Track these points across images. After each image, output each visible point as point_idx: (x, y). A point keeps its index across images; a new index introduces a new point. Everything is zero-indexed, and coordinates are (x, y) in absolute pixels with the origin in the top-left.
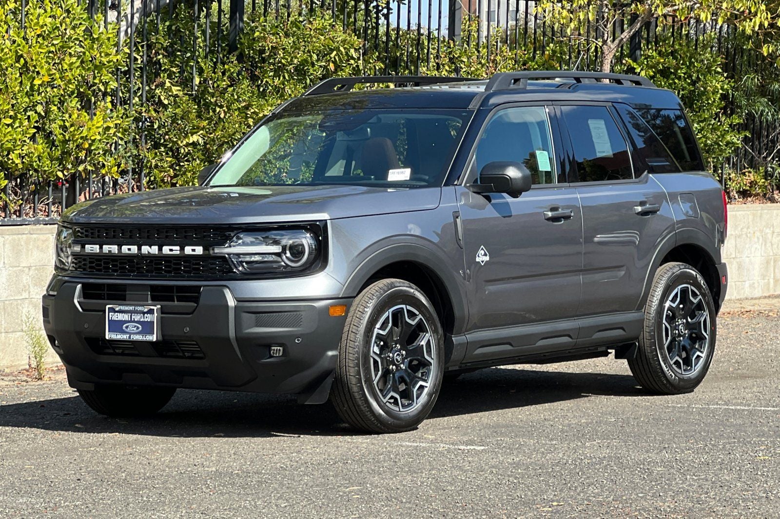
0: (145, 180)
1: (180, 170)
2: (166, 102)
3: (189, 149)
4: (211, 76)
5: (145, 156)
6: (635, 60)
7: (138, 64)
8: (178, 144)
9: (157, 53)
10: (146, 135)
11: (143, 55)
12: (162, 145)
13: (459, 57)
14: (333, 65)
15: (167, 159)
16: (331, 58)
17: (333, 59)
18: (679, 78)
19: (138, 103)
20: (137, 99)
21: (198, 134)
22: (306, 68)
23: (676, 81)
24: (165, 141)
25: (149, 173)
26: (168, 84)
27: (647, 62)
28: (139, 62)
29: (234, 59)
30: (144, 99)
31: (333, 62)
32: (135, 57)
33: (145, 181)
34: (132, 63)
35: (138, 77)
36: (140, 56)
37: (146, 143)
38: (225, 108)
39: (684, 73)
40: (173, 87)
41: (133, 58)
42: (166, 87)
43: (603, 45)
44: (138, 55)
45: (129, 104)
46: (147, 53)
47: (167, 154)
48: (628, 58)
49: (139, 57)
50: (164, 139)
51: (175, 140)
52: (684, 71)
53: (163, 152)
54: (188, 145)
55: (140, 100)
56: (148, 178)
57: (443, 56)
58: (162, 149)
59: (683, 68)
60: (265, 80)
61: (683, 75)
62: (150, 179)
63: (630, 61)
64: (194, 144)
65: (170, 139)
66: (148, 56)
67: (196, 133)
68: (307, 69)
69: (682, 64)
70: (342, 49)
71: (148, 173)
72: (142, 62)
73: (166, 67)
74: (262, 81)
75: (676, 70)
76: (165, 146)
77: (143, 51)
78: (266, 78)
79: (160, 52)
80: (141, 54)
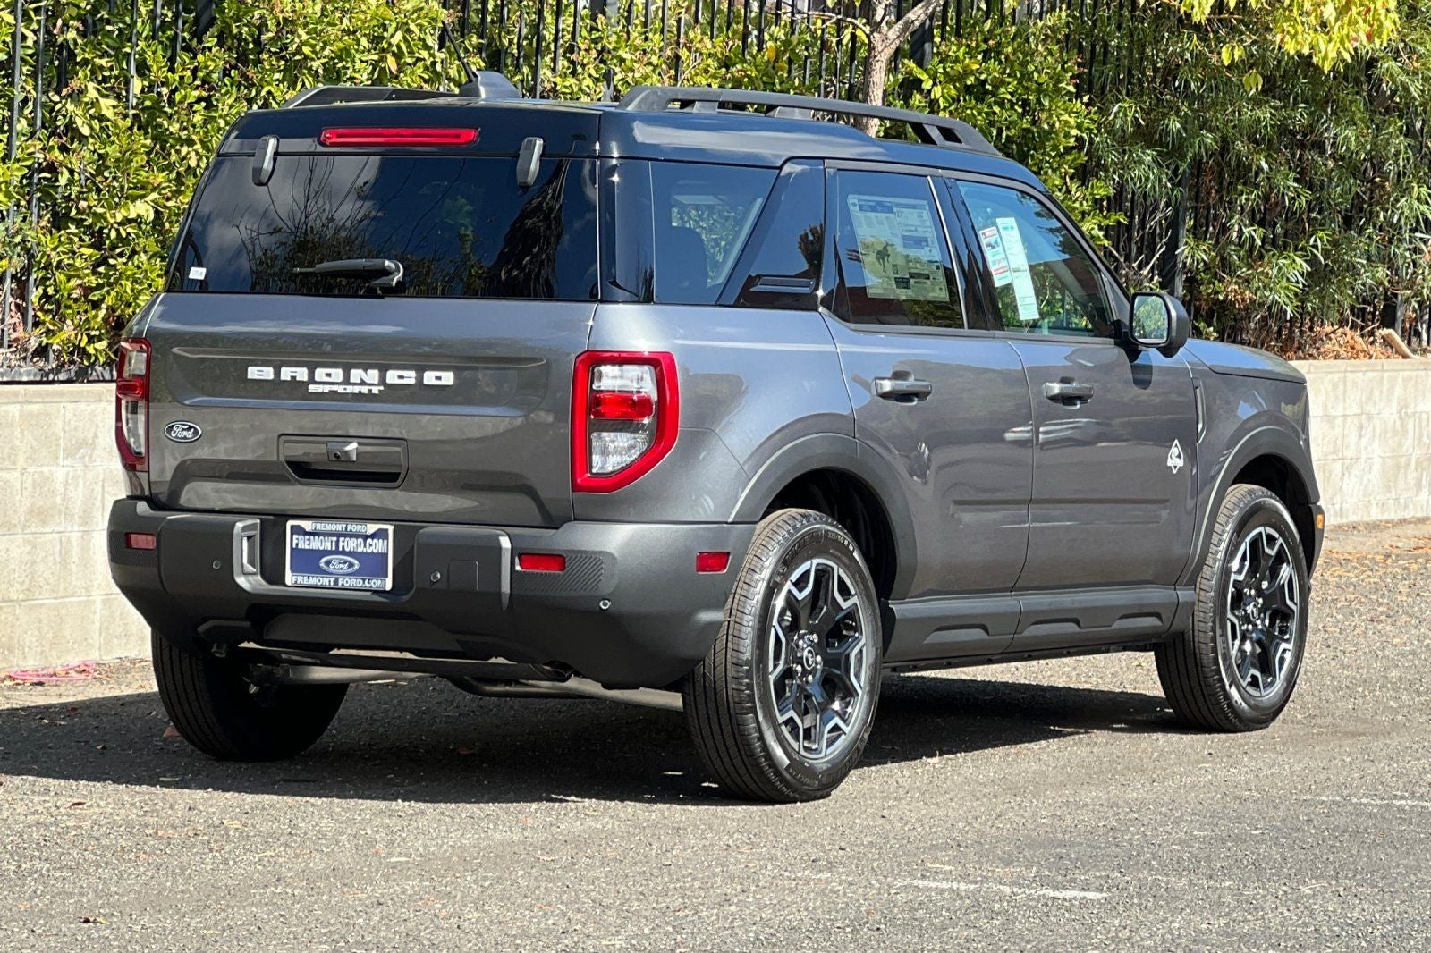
0: (35, 293)
1: (107, 276)
2: (86, 131)
3: (129, 230)
4: (166, 77)
5: (38, 244)
6: (920, 64)
7: (29, 48)
8: (106, 220)
9: (66, 26)
10: (39, 199)
11: (39, 29)
12: (73, 220)
13: (615, 49)
14: (393, 59)
15: (83, 250)
16: (390, 45)
17: (395, 48)
18: (1001, 103)
19: (24, 132)
20: (24, 122)
21: (147, 199)
22: (340, 65)
23: (996, 109)
24: (79, 211)
25: (45, 279)
26: (92, 93)
27: (944, 68)
28: (30, 43)
29: (211, 41)
30: (39, 123)
31: (394, 54)
32: (23, 35)
33: (35, 295)
34: (18, 47)
35: (27, 75)
36: (32, 31)
37: (40, 217)
38: (198, 146)
39: (1010, 93)
40: (102, 101)
41: (19, 36)
42: (86, 100)
43: (872, 32)
44: (27, 28)
45: (10, 131)
46: (46, 26)
47: (81, 240)
48: (909, 59)
49: (29, 34)
50: (77, 208)
51: (100, 210)
52: (1011, 88)
53: (74, 234)
54: (126, 221)
55: (28, 125)
56: (41, 290)
57: (583, 47)
58: (73, 229)
59: (1009, 83)
60: (266, 89)
61: (1009, 97)
62: (44, 290)
63: (912, 65)
64: (138, 221)
65: (90, 207)
66: (48, 32)
67: (143, 197)
68: (344, 67)
69: (1009, 76)
70: (412, 26)
71: (42, 278)
72: (35, 42)
73: (86, 56)
74: (258, 92)
75: (996, 87)
76: (79, 223)
77: (39, 22)
78: (269, 84)
79: (71, 23)
80: (35, 26)
